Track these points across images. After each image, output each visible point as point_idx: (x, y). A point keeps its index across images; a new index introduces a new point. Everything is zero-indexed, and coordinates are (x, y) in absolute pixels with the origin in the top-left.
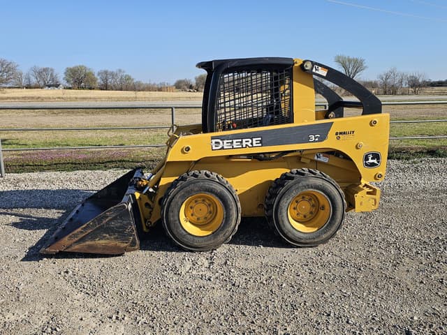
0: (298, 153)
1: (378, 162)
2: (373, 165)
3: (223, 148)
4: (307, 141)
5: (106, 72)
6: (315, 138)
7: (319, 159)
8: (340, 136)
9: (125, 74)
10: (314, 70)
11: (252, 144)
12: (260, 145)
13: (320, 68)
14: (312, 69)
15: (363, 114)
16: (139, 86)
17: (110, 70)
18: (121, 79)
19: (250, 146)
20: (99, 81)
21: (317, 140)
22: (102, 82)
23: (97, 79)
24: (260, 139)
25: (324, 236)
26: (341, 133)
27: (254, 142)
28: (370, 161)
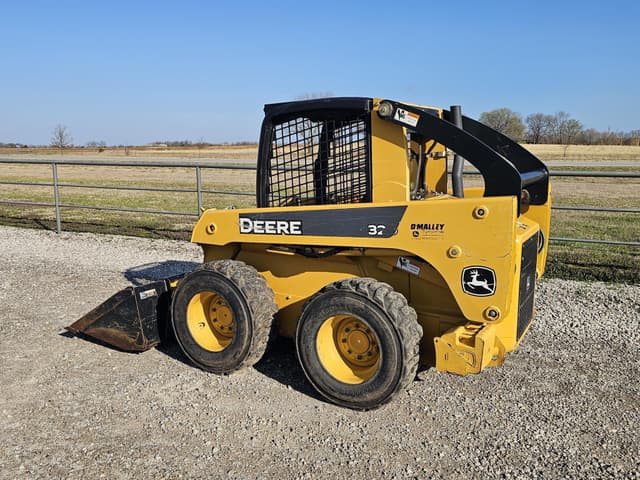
0: (358, 253)
1: (491, 287)
2: (479, 290)
3: (252, 232)
4: (365, 234)
5: (539, 117)
6: (378, 230)
7: (403, 267)
8: (419, 231)
9: (569, 119)
10: (397, 117)
11: (289, 229)
12: (299, 232)
13: (406, 113)
14: (394, 114)
15: (485, 196)
16: (590, 137)
17: (546, 113)
18: (561, 127)
19: (287, 232)
20: (527, 130)
21: (380, 233)
22: (532, 133)
23: (524, 128)
24: (299, 223)
25: (369, 397)
26: (420, 226)
27: (292, 228)
28: (475, 283)
